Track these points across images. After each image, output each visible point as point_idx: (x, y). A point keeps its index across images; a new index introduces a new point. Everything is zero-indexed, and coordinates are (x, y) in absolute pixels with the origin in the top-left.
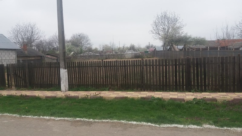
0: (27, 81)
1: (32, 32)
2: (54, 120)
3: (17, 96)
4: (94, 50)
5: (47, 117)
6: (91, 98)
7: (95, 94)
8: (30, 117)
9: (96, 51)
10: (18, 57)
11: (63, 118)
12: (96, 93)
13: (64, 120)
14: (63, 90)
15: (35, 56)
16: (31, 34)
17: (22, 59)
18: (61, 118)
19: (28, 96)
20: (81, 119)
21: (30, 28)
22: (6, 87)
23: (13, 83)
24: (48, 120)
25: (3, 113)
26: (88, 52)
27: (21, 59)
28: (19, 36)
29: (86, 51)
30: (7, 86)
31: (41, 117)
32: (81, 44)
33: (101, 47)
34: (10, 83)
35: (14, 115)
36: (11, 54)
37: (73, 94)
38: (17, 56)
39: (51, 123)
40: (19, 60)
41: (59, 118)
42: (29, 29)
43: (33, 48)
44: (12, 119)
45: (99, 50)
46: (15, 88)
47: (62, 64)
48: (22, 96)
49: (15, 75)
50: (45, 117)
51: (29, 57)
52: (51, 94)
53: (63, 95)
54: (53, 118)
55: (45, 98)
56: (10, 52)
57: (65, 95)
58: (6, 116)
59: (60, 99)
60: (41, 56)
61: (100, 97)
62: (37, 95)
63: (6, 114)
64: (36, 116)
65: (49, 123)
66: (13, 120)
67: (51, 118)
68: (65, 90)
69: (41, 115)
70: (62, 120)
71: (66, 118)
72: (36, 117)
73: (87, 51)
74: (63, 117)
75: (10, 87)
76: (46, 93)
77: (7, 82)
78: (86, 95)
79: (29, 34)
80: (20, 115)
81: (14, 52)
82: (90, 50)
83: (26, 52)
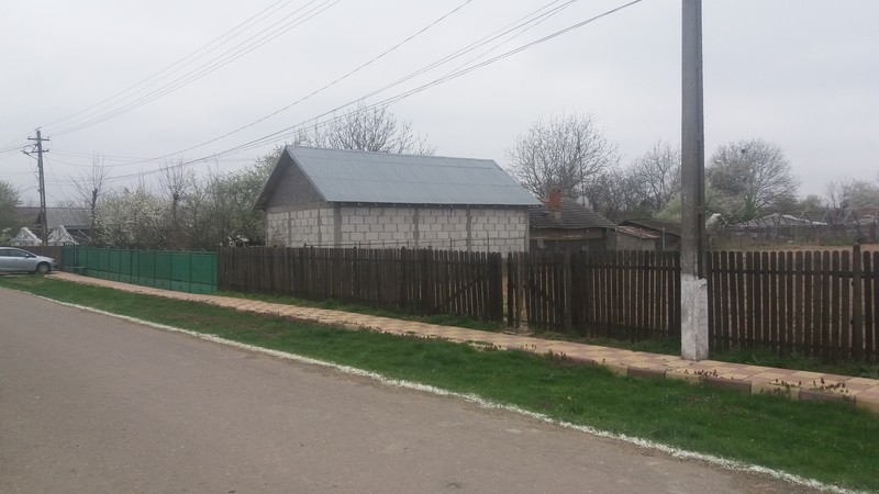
0: (567, 310)
1: (578, 148)
2: (668, 456)
3: (537, 355)
4: (802, 207)
5: (643, 443)
6: (804, 398)
7: (819, 384)
8: (585, 429)
9: (812, 208)
10: (533, 230)
11: (701, 456)
12: (828, 382)
13: (706, 463)
14: (688, 352)
15: (585, 229)
16: (575, 156)
17: (545, 238)
18: (693, 454)
19: (570, 360)
20: (772, 472)
21: (571, 134)
22: (502, 322)
23: (524, 313)
24: (648, 453)
25: (505, 404)
26: (775, 215)
27: (540, 238)
28: (536, 164)
29: (767, 209)
30: (505, 319)
31: (623, 437)
32: (751, 182)
33: (836, 194)
34: (515, 310)
35: (538, 416)
36: (514, 220)
37: (726, 371)
38: (531, 227)
39: (656, 463)
40: (536, 241)
41: (686, 454)
42: (569, 141)
43: (580, 200)
44: (531, 427)
45: (824, 204)
46: (526, 328)
47: (689, 258)
48: (550, 356)
49: (532, 287)
50: (635, 440)
51: (566, 231)
52: (645, 361)
53: (691, 371)
54: (663, 447)
55: (625, 374)
56: (511, 214)
57: (700, 373)
58: (514, 413)
59: (680, 383)
60: (604, 229)
61: (846, 399)
62: (599, 360)
63: (512, 408)
64: (606, 429)
65: (651, 463)
66: (535, 431)
67: (657, 446)
68: (698, 353)
69: (622, 432)
70: (696, 460)
71: (711, 458)
72: (606, 433)
73: (771, 211)
74: (701, 452)
75: (512, 325)
76: (629, 358)
77: (505, 306)
78: (780, 382)
79: (566, 157)
80: (555, 417)
81: (522, 214)
82: (786, 205)
83: (558, 215)
